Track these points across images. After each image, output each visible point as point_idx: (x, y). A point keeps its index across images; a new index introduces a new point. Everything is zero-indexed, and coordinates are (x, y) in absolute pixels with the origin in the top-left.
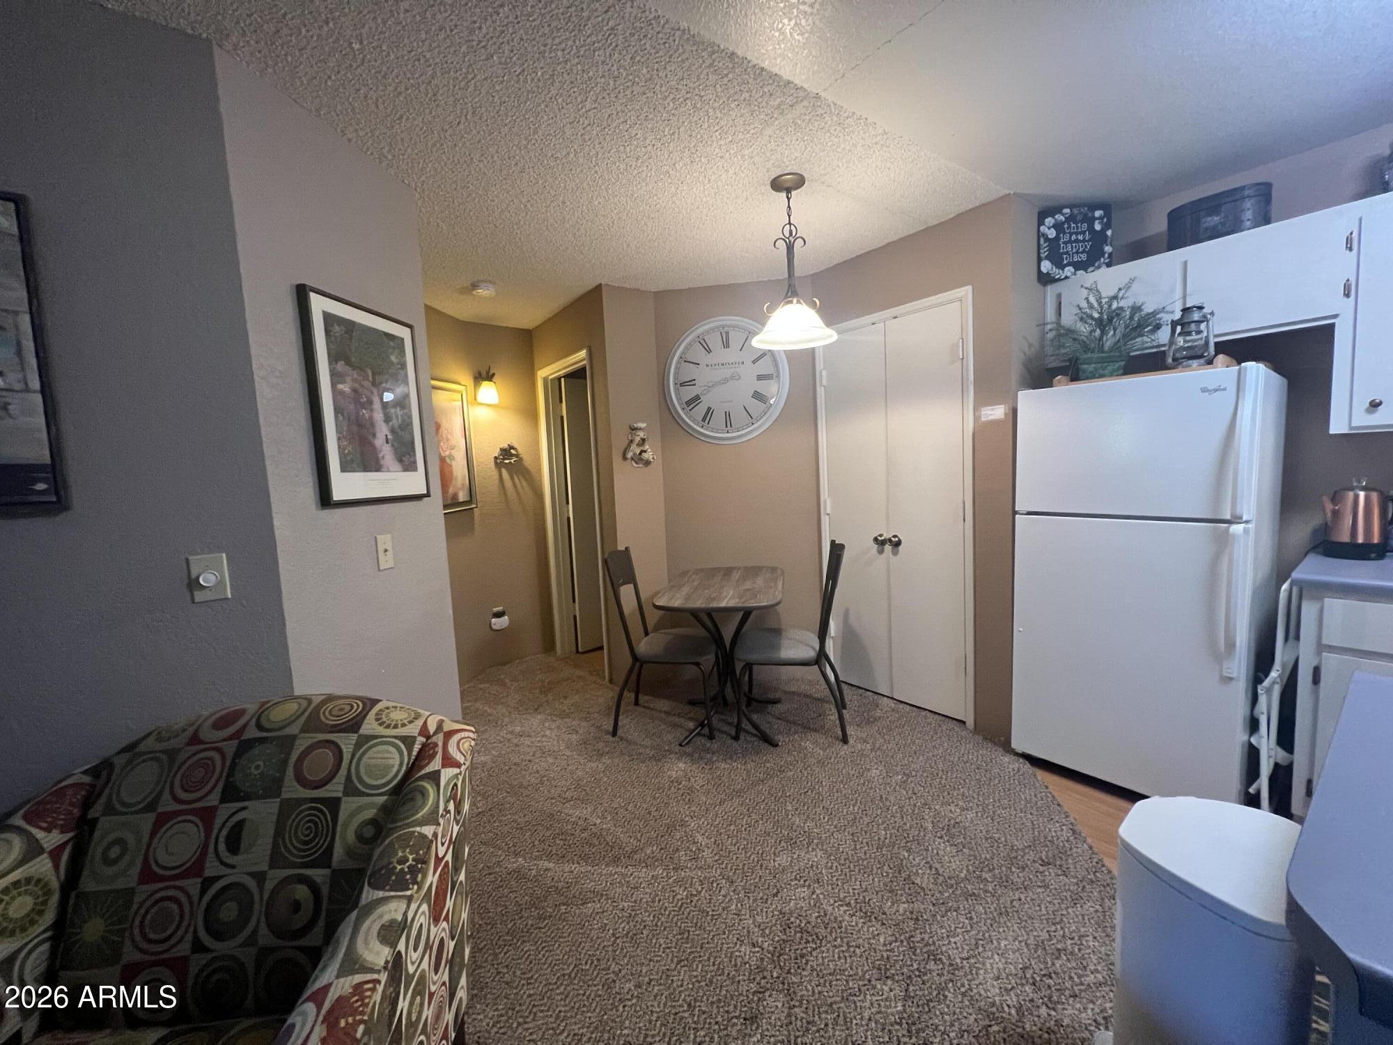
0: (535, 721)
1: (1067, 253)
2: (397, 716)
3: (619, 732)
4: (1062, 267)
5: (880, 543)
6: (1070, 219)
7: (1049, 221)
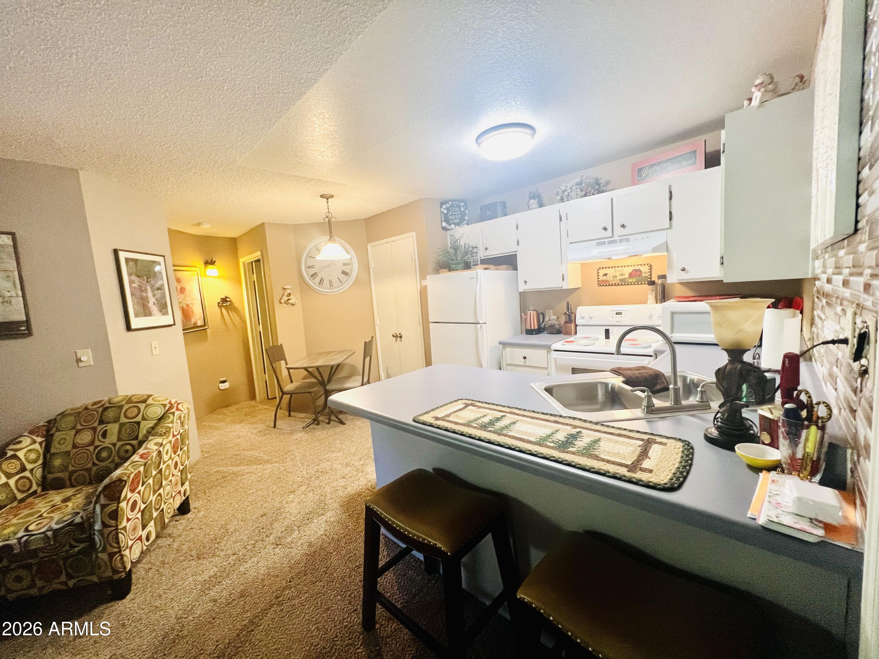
0: (238, 426)
1: (451, 219)
2: (159, 399)
3: (277, 427)
4: (450, 225)
5: (395, 336)
6: (452, 206)
7: (444, 207)
